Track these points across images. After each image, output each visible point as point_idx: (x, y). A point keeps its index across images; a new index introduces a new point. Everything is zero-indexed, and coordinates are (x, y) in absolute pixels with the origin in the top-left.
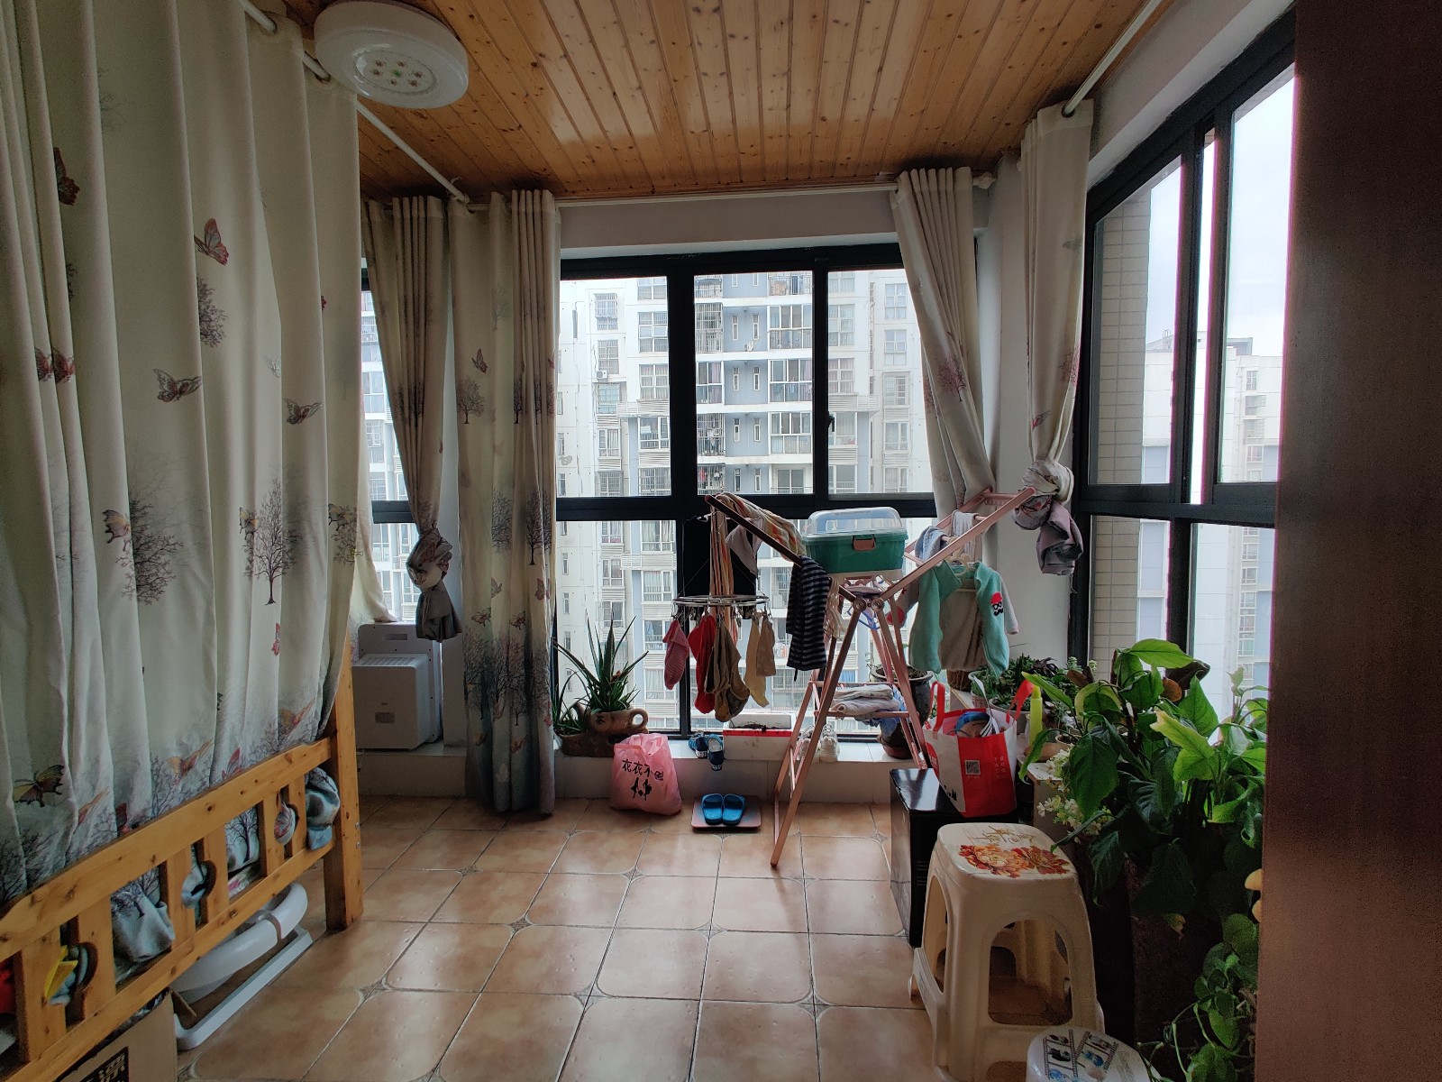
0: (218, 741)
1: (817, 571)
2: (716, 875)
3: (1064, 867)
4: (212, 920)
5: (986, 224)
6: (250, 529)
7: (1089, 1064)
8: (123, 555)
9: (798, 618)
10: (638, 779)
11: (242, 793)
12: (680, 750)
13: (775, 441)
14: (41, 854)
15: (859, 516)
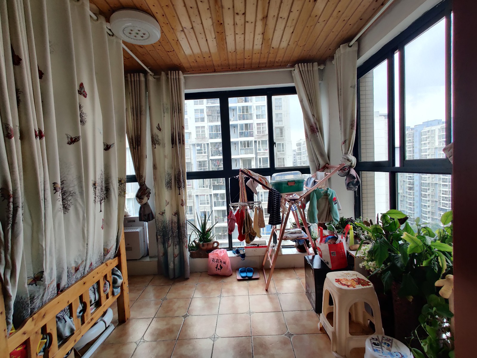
0: (86, 260)
1: (277, 193)
2: (248, 295)
3: (369, 284)
4: (86, 322)
5: (322, 80)
6: (94, 187)
7: (386, 346)
8: (59, 197)
9: (272, 208)
10: (217, 264)
11: (93, 277)
12: (230, 254)
13: (241, 150)
14: (35, 303)
15: (289, 174)
